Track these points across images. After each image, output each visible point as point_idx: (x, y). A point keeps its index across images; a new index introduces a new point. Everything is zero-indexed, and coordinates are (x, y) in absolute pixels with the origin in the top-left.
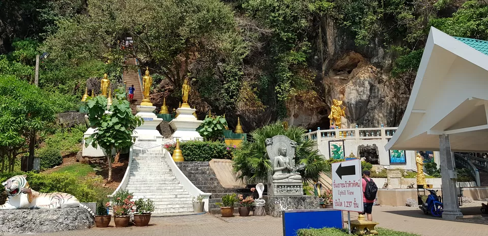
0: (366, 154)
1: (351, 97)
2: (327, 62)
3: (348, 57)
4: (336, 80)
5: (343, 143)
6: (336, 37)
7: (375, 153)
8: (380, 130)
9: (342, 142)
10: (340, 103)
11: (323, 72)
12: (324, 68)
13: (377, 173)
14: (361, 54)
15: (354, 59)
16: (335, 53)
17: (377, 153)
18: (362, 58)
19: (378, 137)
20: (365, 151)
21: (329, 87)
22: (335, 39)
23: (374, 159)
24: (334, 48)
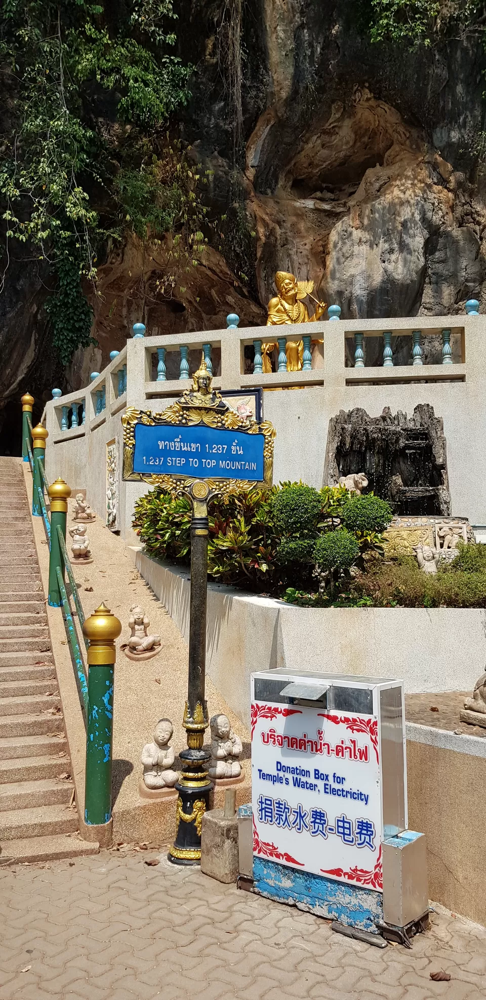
0: (373, 461)
1: (352, 271)
2: (263, 131)
3: (347, 123)
4: (300, 214)
5: (259, 406)
6: (302, 26)
7: (427, 453)
8: (462, 330)
9: (252, 399)
10: (306, 288)
11: (251, 173)
12: (252, 158)
13: (430, 568)
14: (397, 107)
15: (374, 134)
16: (295, 92)
17: (437, 450)
18: (401, 129)
19: (448, 368)
20: (371, 443)
21: (272, 232)
22: (297, 38)
23: (418, 491)
24: (291, 70)
